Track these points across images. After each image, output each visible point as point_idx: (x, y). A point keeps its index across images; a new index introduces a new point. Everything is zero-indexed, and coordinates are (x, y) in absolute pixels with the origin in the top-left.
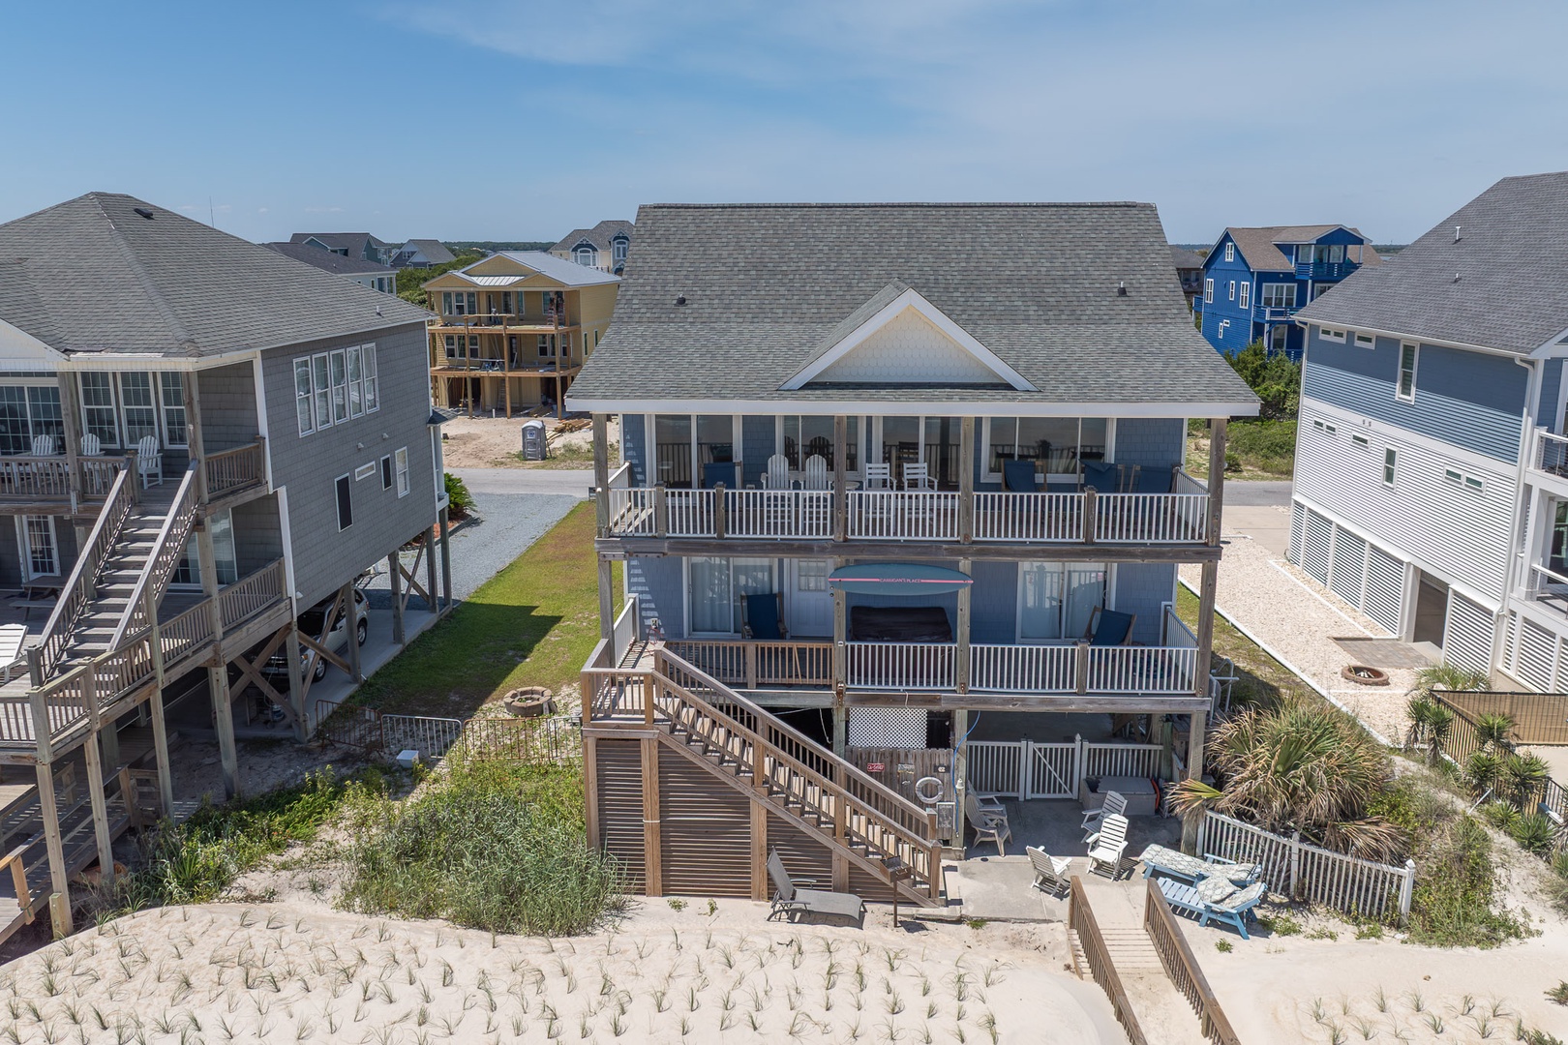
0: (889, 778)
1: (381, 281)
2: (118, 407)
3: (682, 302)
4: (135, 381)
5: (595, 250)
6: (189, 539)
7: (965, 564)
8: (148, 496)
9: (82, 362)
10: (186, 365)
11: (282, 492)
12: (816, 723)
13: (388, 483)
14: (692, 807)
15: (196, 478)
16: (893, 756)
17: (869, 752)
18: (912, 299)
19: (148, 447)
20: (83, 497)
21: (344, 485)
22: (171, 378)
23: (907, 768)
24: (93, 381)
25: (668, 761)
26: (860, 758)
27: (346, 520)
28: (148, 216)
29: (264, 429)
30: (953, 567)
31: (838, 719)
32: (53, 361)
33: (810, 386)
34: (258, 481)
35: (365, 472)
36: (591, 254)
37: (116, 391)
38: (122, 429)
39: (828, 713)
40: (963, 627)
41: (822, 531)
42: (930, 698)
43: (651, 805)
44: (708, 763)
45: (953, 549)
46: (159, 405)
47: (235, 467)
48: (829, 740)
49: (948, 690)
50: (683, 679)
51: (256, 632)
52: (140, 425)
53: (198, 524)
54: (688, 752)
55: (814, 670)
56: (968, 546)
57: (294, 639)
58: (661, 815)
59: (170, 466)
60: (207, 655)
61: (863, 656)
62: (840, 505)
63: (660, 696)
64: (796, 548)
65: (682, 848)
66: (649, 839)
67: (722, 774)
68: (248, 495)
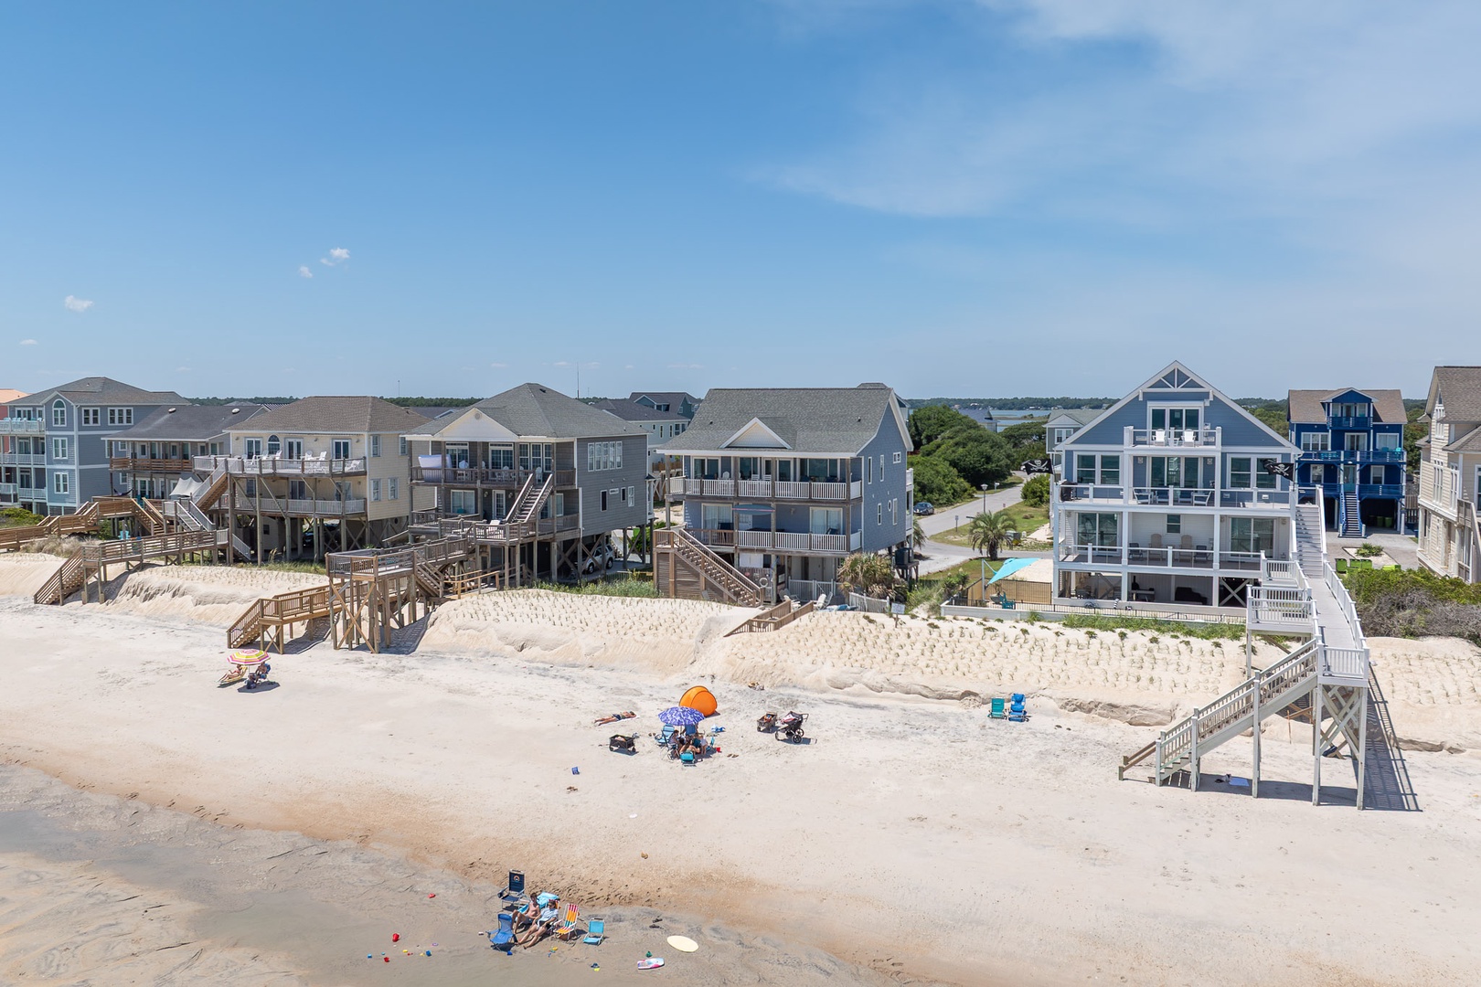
0: (751, 578)
1: (677, 426)
2: (530, 457)
3: (711, 423)
4: (536, 447)
6: (549, 496)
7: (773, 505)
8: (537, 484)
9: (524, 439)
10: (553, 440)
11: (580, 489)
12: (729, 558)
13: (624, 499)
14: (684, 576)
15: (553, 477)
16: (753, 570)
17: (745, 568)
18: (756, 420)
19: (539, 470)
20: (518, 484)
21: (604, 494)
22: (548, 447)
23: (756, 574)
24: (523, 447)
25: (677, 561)
26: (743, 571)
27: (604, 508)
28: (544, 392)
29: (576, 466)
30: (768, 506)
31: (736, 556)
32: (513, 438)
33: (728, 447)
34: (573, 484)
35: (613, 492)
37: (530, 451)
38: (531, 464)
39: (733, 554)
40: (773, 527)
41: (730, 494)
42: (763, 551)
43: (672, 575)
44: (688, 562)
45: (769, 500)
46: (543, 457)
47: (565, 477)
48: (732, 563)
49: (769, 548)
50: (685, 536)
51: (568, 536)
52: (537, 463)
53: (552, 493)
54: (683, 558)
55: (729, 540)
56: (774, 499)
57: (581, 546)
58: (675, 578)
59: (545, 477)
60: (551, 536)
61: (744, 536)
62: (736, 485)
63: (677, 540)
64: (723, 499)
65: (680, 590)
66: (671, 587)
67: (692, 565)
68: (569, 488)
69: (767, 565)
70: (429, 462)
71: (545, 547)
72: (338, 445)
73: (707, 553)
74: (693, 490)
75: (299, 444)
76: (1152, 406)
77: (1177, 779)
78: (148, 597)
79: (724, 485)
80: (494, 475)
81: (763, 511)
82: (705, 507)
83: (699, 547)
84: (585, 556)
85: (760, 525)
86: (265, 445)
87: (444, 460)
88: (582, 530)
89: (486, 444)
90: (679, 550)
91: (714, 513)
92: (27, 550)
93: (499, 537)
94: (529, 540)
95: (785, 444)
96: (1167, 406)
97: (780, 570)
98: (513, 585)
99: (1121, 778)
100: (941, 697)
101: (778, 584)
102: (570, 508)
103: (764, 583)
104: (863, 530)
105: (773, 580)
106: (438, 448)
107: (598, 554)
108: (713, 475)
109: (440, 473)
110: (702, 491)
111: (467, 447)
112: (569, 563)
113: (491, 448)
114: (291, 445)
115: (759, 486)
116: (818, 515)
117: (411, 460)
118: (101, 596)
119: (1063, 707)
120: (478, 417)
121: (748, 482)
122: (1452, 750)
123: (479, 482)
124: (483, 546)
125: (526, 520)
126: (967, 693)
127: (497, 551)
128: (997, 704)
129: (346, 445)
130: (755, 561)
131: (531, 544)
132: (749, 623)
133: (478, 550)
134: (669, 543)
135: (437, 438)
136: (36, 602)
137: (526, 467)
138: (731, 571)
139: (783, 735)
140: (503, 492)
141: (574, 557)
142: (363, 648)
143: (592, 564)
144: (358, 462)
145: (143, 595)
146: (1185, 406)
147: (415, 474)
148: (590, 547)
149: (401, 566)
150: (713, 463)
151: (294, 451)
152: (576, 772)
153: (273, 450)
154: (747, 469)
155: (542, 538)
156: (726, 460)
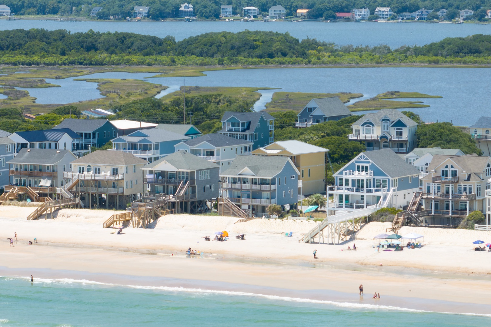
0: (245, 211)
2: (181, 175)
4: (183, 172)
5: (373, 125)
8: (184, 184)
9: (180, 170)
10: (189, 171)
11: (197, 186)
13: (211, 189)
14: (226, 211)
15: (189, 182)
16: (245, 209)
18: (246, 167)
19: (184, 180)
20: (178, 184)
21: (204, 187)
22: (187, 173)
24: (180, 172)
25: (224, 206)
26: (243, 210)
27: (204, 192)
28: (185, 153)
29: (195, 178)
30: (250, 191)
32: (176, 170)
34: (195, 184)
35: (207, 186)
36: (371, 128)
37: (181, 174)
38: (181, 178)
39: (240, 205)
40: (251, 197)
41: (239, 188)
42: (248, 204)
43: (223, 210)
44: (227, 207)
45: (250, 190)
46: (185, 176)
47: (192, 183)
48: (240, 207)
49: (250, 203)
50: (227, 200)
51: (193, 200)
52: (183, 178)
53: (189, 187)
54: (226, 206)
55: (239, 201)
56: (251, 189)
57: (197, 204)
58: (224, 211)
59: (186, 182)
60: (188, 200)
61: (243, 200)
62: (241, 185)
63: (224, 201)
64: (237, 189)
65: (225, 214)
66: (223, 214)
67: (229, 208)
68: (193, 185)
69: (249, 208)
70: (149, 177)
71: (186, 203)
72: (113, 169)
73: (233, 205)
74: (230, 187)
75: (99, 169)
76: (357, 164)
77: (308, 242)
78: (68, 217)
79: (238, 186)
80: (169, 181)
81: (249, 193)
82: (234, 192)
83: (231, 203)
84: (198, 207)
85: (248, 197)
86: (86, 168)
87: (154, 176)
88: (197, 198)
89: (167, 171)
90: (225, 203)
91: (237, 193)
92: (4, 204)
93: (173, 200)
94: (182, 201)
95: (254, 174)
96: (361, 165)
97: (253, 209)
98: (178, 213)
99: (299, 242)
100: (277, 234)
101: (252, 213)
102: (194, 191)
103: (248, 213)
104: (276, 198)
105: (251, 212)
106: (151, 172)
107: (202, 207)
108: (235, 183)
109: (153, 180)
110: (232, 187)
111: (161, 172)
112: (193, 208)
113: (168, 172)
114: (96, 169)
115: (247, 186)
116: (265, 194)
117: (143, 176)
118: (52, 217)
119: (301, 235)
120: (165, 163)
121: (245, 184)
122: (365, 239)
123: (166, 183)
124: (169, 202)
125: (181, 195)
126: (283, 233)
127: (173, 204)
128: (287, 234)
129: (117, 169)
130: (246, 207)
131: (183, 202)
132: (240, 221)
133: (168, 203)
134: (222, 202)
135: (152, 169)
136: (27, 219)
137: (180, 178)
138: (239, 210)
139: (240, 239)
140: (172, 186)
141: (195, 207)
142: (141, 227)
143: (200, 210)
144: (121, 175)
145: (66, 216)
146: (365, 165)
147: (145, 180)
148: (200, 204)
149: (149, 207)
150: (236, 178)
151: (97, 171)
152: (198, 242)
153: (89, 170)
154: (245, 181)
155: (186, 200)
156: (239, 178)
